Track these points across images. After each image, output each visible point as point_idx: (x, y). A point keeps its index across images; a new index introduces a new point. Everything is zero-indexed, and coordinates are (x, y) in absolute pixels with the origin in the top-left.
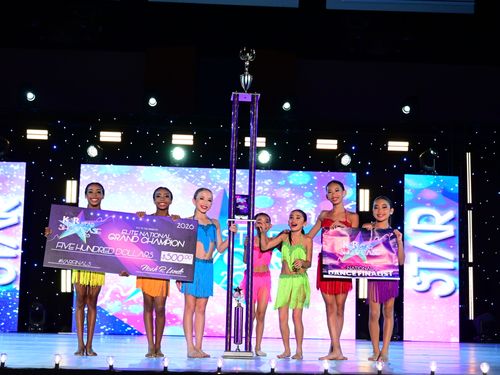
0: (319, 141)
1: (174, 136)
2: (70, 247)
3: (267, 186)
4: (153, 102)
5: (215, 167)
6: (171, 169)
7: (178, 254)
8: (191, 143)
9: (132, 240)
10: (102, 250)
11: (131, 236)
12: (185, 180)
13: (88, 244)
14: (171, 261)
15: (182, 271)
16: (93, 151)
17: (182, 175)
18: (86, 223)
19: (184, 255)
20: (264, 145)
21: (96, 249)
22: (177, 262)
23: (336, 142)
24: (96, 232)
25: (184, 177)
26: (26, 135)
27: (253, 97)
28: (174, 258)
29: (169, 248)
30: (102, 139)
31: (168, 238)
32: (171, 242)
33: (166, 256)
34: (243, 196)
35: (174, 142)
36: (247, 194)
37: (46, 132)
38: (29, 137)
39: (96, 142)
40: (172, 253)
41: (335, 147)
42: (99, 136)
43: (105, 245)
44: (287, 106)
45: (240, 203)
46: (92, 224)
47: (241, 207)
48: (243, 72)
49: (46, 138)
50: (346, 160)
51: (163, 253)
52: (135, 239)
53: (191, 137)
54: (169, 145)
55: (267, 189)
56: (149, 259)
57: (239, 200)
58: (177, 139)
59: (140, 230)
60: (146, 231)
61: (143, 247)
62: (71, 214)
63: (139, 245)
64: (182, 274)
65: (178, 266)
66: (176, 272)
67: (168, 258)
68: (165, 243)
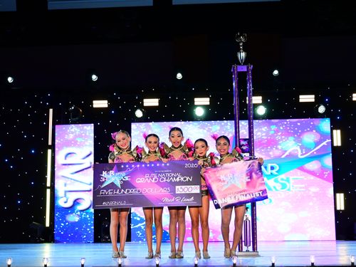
0: (301, 97)
1: (196, 99)
2: (110, 192)
3: (264, 132)
4: (179, 76)
5: (226, 120)
6: (195, 123)
7: (188, 187)
8: (208, 103)
9: (153, 181)
10: (132, 191)
11: (152, 178)
12: (205, 131)
13: (122, 188)
14: (183, 192)
15: (192, 198)
16: (139, 114)
17: (203, 128)
18: (119, 173)
19: (193, 186)
20: (261, 102)
21: (128, 191)
22: (188, 192)
23: (313, 96)
24: (127, 179)
25: (204, 129)
26: (92, 104)
27: (248, 68)
28: (186, 189)
29: (181, 183)
30: (145, 105)
31: (179, 176)
32: (182, 179)
33: (180, 189)
34: (245, 140)
35: (196, 103)
36: (248, 137)
37: (106, 102)
38: (94, 106)
39: (141, 107)
40: (183, 187)
41: (313, 100)
42: (143, 103)
43: (134, 187)
44: (276, 72)
45: (243, 145)
46: (123, 174)
47: (244, 148)
48: (239, 50)
49: (107, 106)
50: (322, 109)
51: (177, 187)
52: (156, 180)
53: (208, 99)
54: (193, 106)
55: (264, 134)
56: (167, 193)
57: (242, 143)
58: (198, 101)
59: (158, 173)
60: (163, 173)
61: (162, 185)
62: (108, 169)
63: (158, 183)
64: (193, 201)
65: (189, 196)
66: (188, 200)
67: (181, 190)
68: (178, 179)
